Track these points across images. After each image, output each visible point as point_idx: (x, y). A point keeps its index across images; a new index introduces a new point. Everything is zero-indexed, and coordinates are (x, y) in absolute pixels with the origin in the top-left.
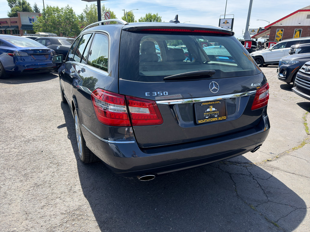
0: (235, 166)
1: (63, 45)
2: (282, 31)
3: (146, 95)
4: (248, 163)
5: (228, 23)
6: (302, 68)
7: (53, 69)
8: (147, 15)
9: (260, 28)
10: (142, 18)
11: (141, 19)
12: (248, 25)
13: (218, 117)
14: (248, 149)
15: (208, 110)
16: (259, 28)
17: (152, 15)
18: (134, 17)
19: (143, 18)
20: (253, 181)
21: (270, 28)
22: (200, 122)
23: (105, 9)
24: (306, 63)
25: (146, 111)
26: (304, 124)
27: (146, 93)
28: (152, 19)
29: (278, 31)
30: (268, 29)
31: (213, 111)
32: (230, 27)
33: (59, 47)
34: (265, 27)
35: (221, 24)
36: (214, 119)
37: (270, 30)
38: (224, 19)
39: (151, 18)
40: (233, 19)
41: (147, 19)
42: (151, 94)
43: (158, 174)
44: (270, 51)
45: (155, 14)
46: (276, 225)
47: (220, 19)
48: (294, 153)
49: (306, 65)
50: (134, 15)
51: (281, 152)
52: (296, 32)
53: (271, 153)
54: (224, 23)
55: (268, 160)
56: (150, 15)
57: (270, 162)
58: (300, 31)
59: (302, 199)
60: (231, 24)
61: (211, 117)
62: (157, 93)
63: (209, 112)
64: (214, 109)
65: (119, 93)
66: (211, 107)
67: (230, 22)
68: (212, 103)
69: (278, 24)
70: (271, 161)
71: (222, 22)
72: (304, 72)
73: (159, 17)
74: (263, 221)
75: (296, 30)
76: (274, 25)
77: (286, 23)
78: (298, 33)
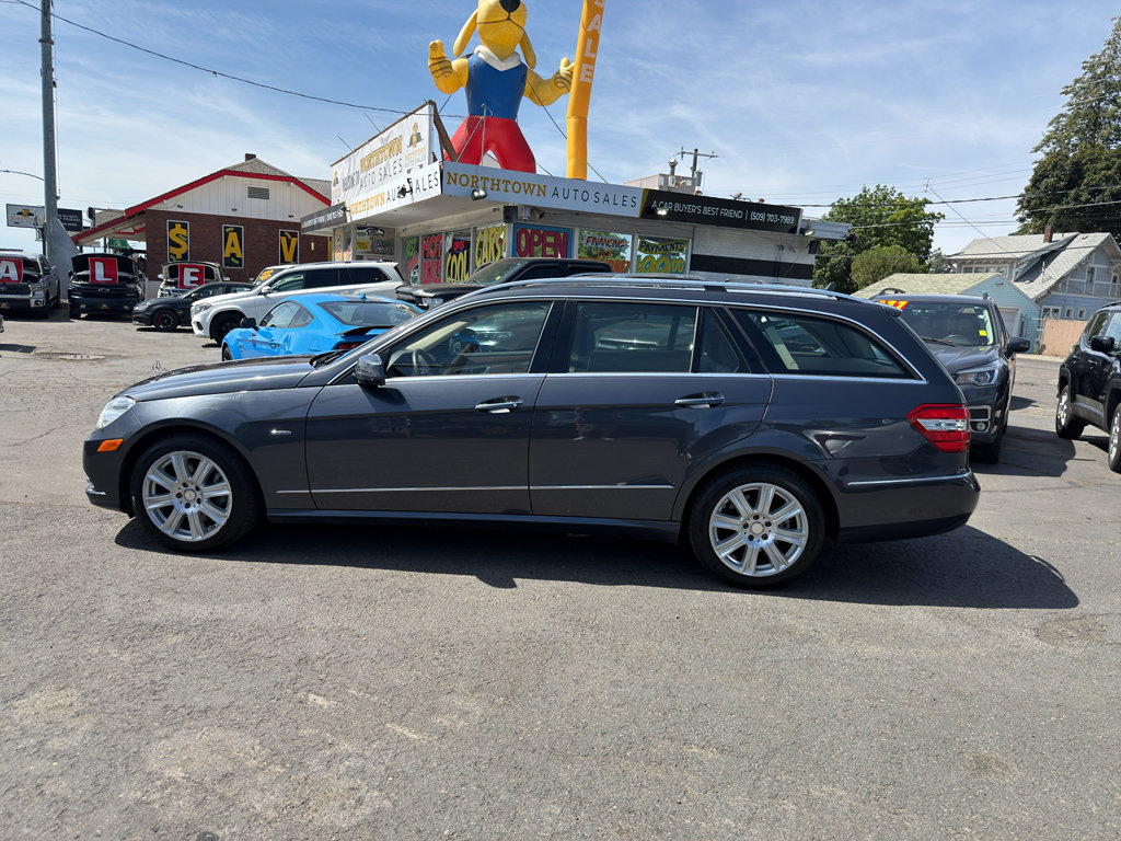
2: (184, 226)
12: (52, 196)
29: (172, 226)
30: (136, 218)
37: (143, 219)
44: (262, 297)
52: (227, 234)
58: (238, 231)
69: (169, 206)
75: (226, 228)
76: (154, 207)
77: (193, 204)
78: (233, 237)
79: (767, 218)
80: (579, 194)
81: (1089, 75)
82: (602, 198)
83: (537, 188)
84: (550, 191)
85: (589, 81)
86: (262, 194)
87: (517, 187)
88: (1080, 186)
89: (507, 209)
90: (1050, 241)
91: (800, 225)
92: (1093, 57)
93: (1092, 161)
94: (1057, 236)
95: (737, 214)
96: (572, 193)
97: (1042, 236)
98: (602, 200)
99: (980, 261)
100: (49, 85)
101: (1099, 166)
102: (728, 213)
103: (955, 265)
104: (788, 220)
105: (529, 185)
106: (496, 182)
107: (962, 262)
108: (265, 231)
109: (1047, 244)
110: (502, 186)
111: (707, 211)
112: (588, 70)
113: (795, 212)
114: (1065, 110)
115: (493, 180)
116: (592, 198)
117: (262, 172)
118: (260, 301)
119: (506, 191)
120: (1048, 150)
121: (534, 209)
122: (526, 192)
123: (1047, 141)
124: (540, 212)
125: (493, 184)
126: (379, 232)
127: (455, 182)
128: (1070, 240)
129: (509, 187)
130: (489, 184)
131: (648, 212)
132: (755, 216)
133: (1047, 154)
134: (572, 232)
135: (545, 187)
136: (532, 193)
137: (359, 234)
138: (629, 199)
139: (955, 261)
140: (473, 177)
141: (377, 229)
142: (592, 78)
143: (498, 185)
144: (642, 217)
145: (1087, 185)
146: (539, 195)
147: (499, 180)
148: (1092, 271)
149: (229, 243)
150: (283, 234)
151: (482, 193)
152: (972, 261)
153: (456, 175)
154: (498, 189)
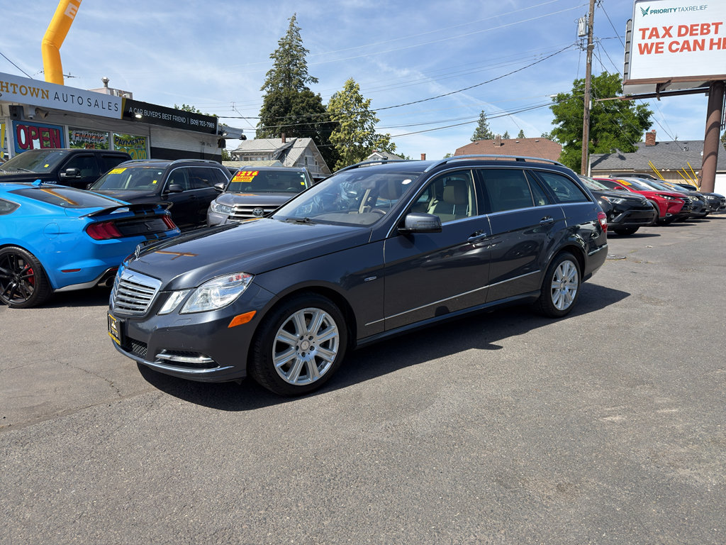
79: (199, 123)
80: (75, 98)
81: (282, 49)
82: (93, 103)
83: (40, 92)
84: (52, 95)
85: (72, 17)
87: (24, 90)
88: (290, 112)
89: (13, 107)
90: (285, 142)
91: (218, 129)
92: (282, 39)
93: (294, 98)
94: (288, 140)
95: (182, 120)
96: (70, 98)
97: (281, 139)
98: (93, 105)
99: (252, 154)
101: (298, 101)
102: (178, 119)
103: (238, 156)
104: (211, 125)
105: (34, 89)
106: (4, 85)
107: (242, 154)
109: (284, 144)
110: (11, 89)
111: (164, 116)
112: (73, 9)
113: (214, 119)
114: (274, 68)
116: (86, 103)
119: (14, 92)
120: (268, 90)
121: (38, 109)
122: (32, 95)
123: (267, 84)
124: (44, 112)
128: (294, 141)
129: (17, 90)
131: (128, 115)
132: (194, 122)
133: (268, 92)
134: (63, 127)
135: (47, 91)
136: (37, 96)
138: (112, 105)
139: (238, 154)
142: (74, 16)
143: (7, 87)
144: (123, 119)
145: (294, 111)
146: (43, 97)
147: (7, 84)
148: (306, 159)
152: (248, 154)
154: (7, 91)
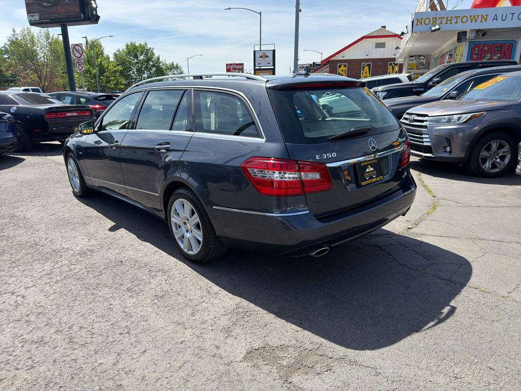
0: (379, 239)
1: (21, 105)
2: (345, 66)
3: (317, 158)
4: (389, 234)
5: (267, 57)
6: (403, 118)
7: (12, 147)
8: (127, 45)
9: (314, 63)
10: (119, 51)
11: (118, 53)
12: (296, 59)
13: (376, 177)
14: (390, 217)
15: (367, 170)
16: (312, 63)
17: (137, 45)
18: (102, 48)
19: (121, 50)
20: (407, 249)
21: (328, 62)
22: (363, 184)
23: (51, 36)
24: (407, 112)
25: (317, 176)
26: (424, 186)
27: (317, 156)
28: (138, 51)
29: (340, 66)
30: (325, 65)
31: (372, 171)
32: (272, 64)
33: (15, 108)
34: (322, 62)
35: (256, 59)
36: (374, 180)
37: (328, 65)
38: (260, 50)
39: (136, 51)
40: (274, 51)
41: (129, 52)
42: (321, 156)
43: (332, 246)
44: (338, 97)
45: (142, 44)
46: (451, 281)
47: (255, 52)
48: (430, 217)
49: (408, 114)
50: (103, 45)
51: (417, 218)
52: (364, 67)
53: (407, 221)
54: (261, 57)
55: (409, 228)
56: (133, 45)
57: (412, 230)
58: (369, 65)
59: (462, 257)
60: (272, 58)
61: (371, 178)
62: (326, 155)
63: (368, 172)
64: (372, 169)
65: (290, 159)
66: (369, 166)
67: (271, 55)
68: (369, 162)
69: (339, 57)
70: (411, 228)
71: (258, 55)
72: (408, 123)
73: (150, 48)
74: (438, 280)
75: (363, 64)
76: (333, 59)
77: (350, 55)
78: (367, 68)
80: (516, 16)
83: (480, 17)
84: (490, 18)
86: (381, 45)
87: (465, 20)
89: (459, 34)
96: (509, 16)
100: (298, 11)
105: (474, 17)
106: (449, 19)
108: (382, 64)
110: (454, 21)
115: (447, 18)
117: (382, 35)
118: (338, 99)
119: (457, 23)
121: (478, 31)
122: (471, 21)
124: (483, 33)
125: (447, 20)
126: (422, 57)
127: (421, 24)
129: (459, 20)
130: (444, 21)
134: (517, 42)
135: (487, 15)
136: (476, 21)
137: (410, 60)
140: (433, 18)
141: (421, 56)
143: (451, 20)
146: (481, 21)
147: (452, 17)
149: (364, 72)
150: (390, 64)
151: (437, 27)
153: (422, 19)
154: (451, 23)
